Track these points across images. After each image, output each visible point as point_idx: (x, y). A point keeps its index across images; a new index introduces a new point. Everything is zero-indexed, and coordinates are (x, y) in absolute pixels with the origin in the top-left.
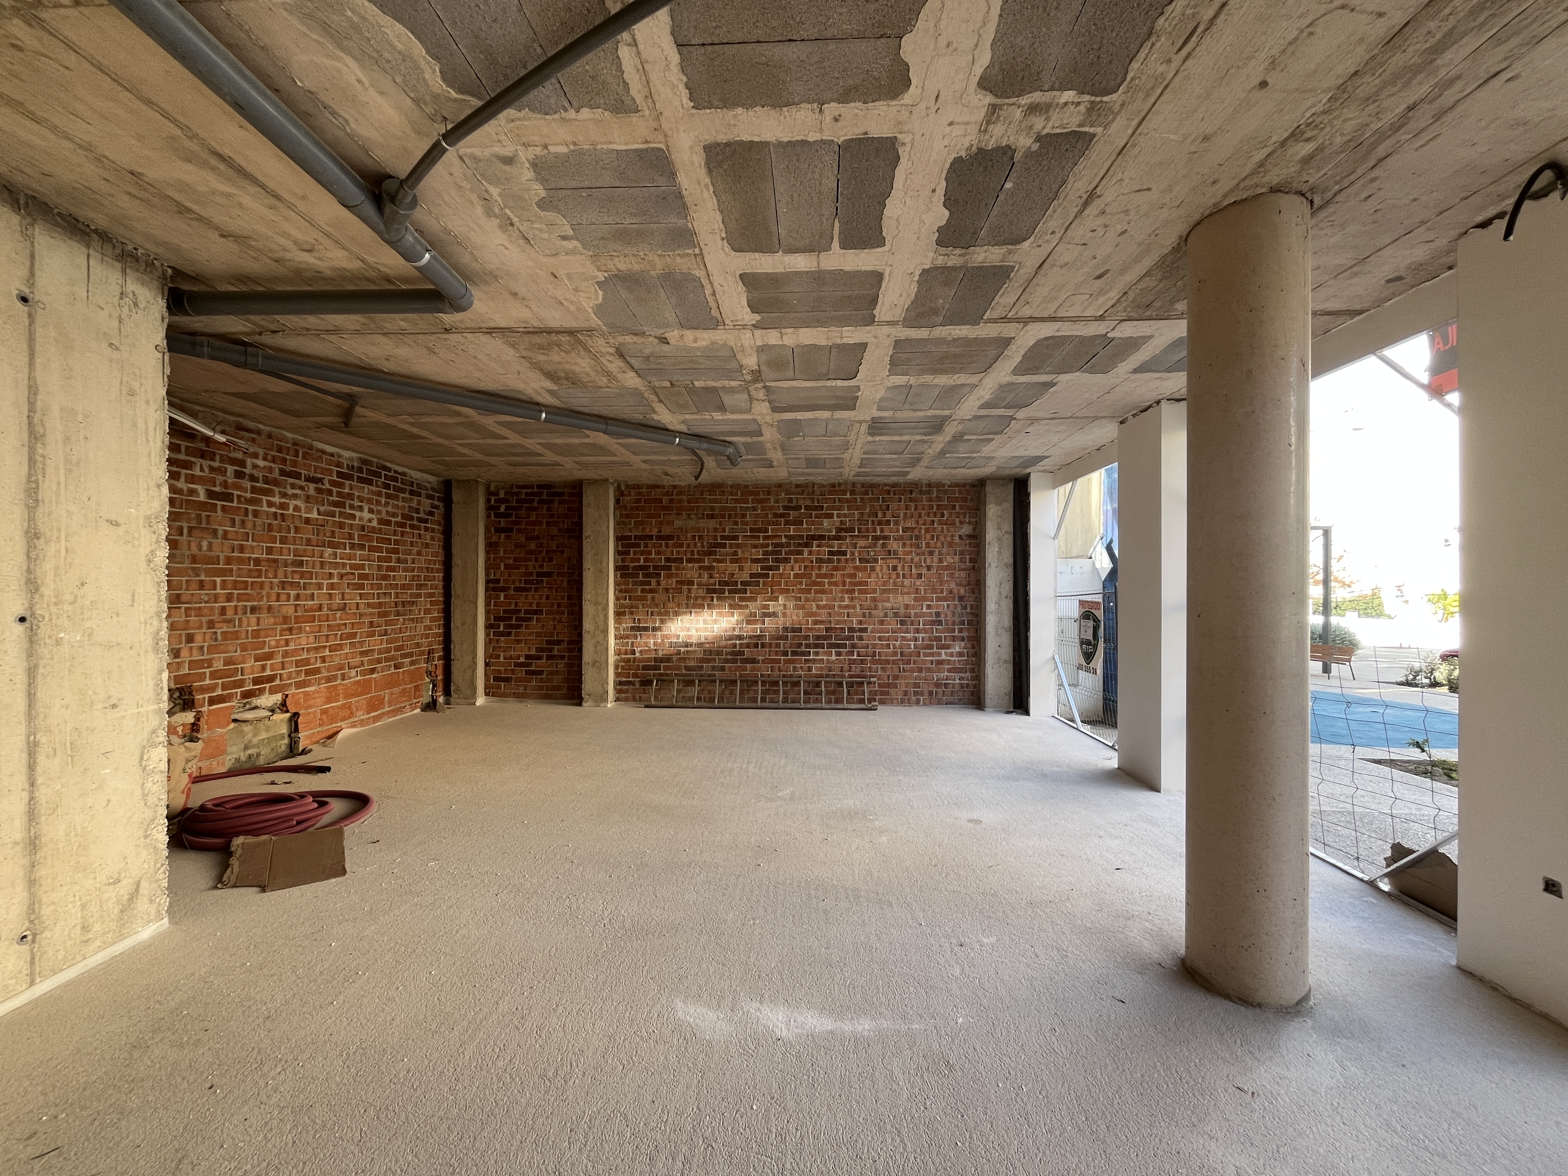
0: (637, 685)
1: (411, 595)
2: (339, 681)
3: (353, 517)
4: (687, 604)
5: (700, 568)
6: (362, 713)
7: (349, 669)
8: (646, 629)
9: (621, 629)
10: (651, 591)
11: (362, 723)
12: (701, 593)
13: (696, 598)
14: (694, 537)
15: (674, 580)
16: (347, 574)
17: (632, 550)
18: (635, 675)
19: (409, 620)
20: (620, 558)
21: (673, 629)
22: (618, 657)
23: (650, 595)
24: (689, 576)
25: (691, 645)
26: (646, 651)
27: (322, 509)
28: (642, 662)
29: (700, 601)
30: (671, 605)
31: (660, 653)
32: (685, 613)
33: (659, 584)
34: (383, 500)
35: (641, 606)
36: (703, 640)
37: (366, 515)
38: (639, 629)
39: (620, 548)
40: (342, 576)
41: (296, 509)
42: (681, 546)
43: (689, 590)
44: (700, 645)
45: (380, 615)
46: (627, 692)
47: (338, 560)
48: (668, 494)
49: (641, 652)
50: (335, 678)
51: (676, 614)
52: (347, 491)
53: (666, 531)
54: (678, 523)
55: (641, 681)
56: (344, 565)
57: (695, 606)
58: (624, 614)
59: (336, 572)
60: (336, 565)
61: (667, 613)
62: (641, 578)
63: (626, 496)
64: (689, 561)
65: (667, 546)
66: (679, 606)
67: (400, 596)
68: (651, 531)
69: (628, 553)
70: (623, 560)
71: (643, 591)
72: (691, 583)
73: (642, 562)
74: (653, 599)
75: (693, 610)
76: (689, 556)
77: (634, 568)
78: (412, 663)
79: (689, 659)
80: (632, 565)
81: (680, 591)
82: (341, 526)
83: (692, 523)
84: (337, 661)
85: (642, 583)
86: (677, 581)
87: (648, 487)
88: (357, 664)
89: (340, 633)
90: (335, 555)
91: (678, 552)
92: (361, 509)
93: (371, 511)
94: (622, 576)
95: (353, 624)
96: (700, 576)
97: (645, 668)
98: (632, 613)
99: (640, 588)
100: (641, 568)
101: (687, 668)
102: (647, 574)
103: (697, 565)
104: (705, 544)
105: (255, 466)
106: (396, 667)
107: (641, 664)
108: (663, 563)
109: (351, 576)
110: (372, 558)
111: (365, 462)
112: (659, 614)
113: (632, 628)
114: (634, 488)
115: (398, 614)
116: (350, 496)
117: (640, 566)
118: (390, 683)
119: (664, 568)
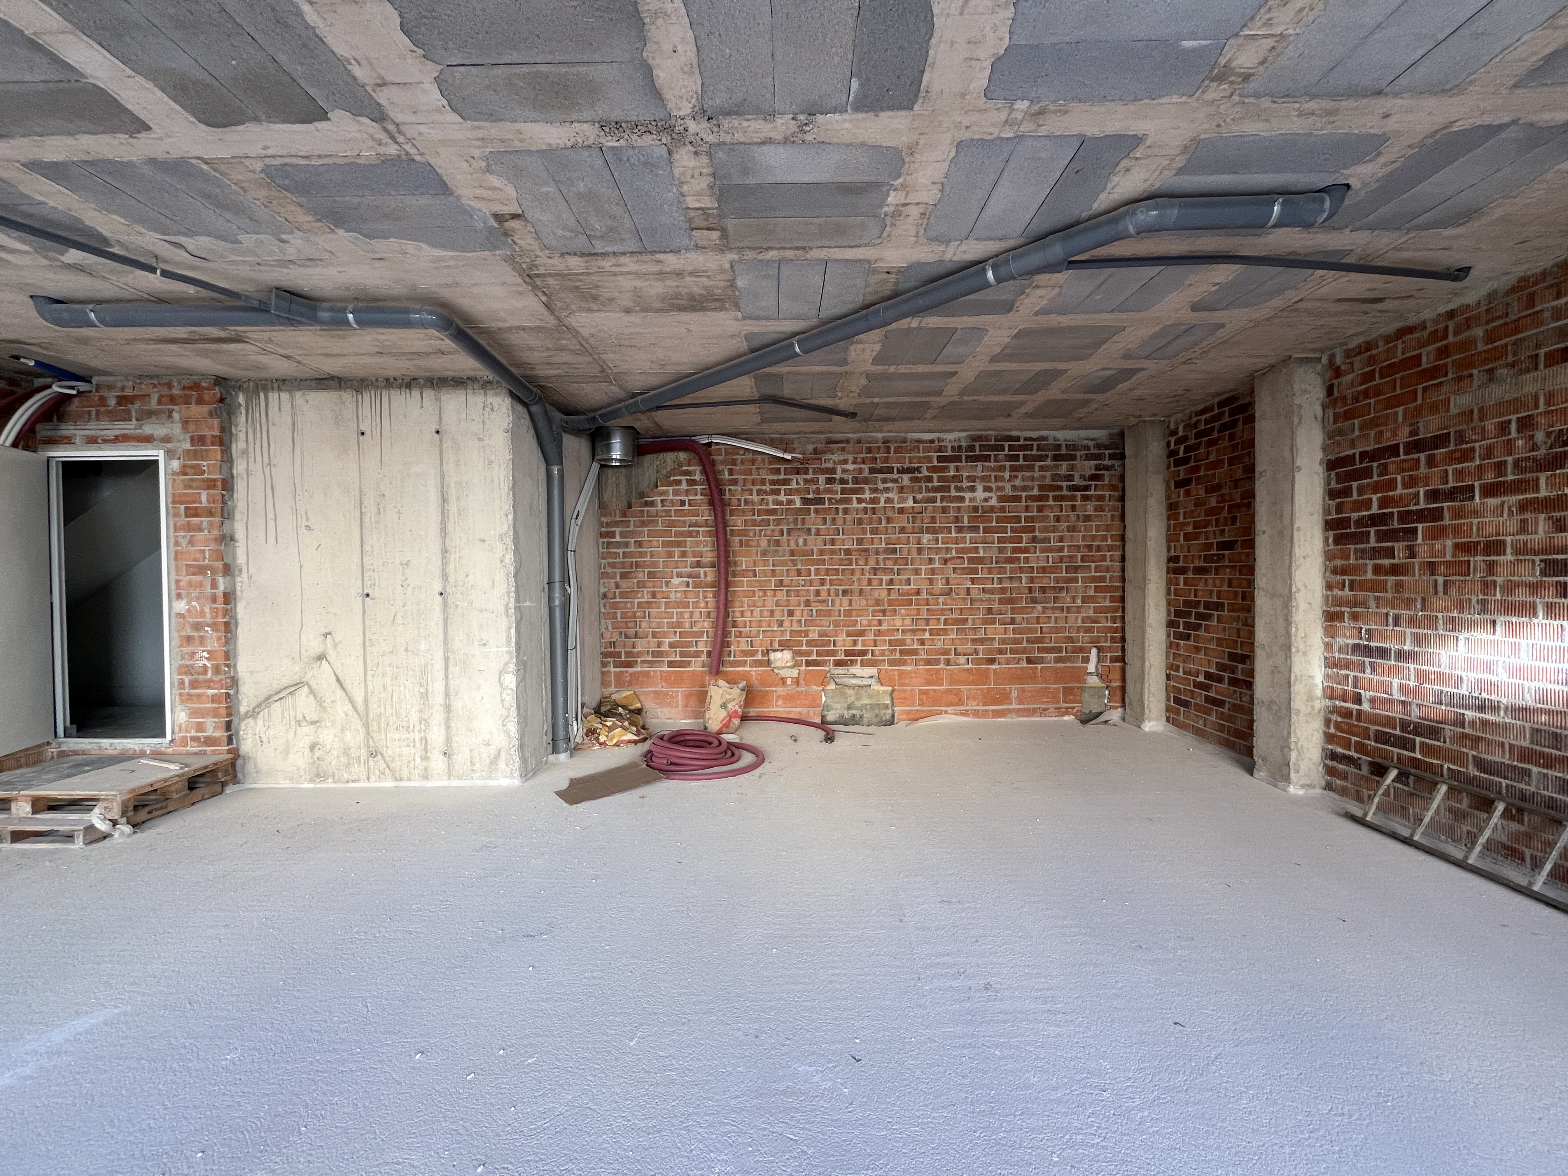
0: (1365, 770)
1: (1057, 580)
2: (942, 666)
3: (962, 499)
4: (1483, 603)
5: (1523, 507)
6: (975, 703)
7: (956, 655)
8: (1383, 653)
9: (1336, 648)
10: (1395, 570)
11: (976, 714)
12: (1530, 573)
13: (1510, 588)
14: (1504, 428)
15: (1449, 543)
16: (953, 558)
17: (1355, 484)
18: (1361, 748)
19: (1053, 608)
20: (1333, 503)
21: (1444, 660)
22: (1328, 703)
23: (1392, 579)
24: (1489, 530)
25: (1495, 708)
26: (1384, 701)
27: (919, 497)
28: (1375, 723)
29: (1521, 596)
30: (1440, 602)
31: (1415, 714)
32: (1473, 625)
33: (1412, 553)
34: (1007, 475)
35: (1372, 603)
36: (1529, 701)
37: (980, 494)
38: (1368, 651)
39: (1333, 485)
40: (945, 561)
41: (888, 501)
42: (1467, 456)
43: (1491, 568)
44: (1522, 711)
45: (1001, 601)
46: (1344, 776)
47: (940, 545)
48: (1435, 336)
49: (1372, 700)
50: (937, 662)
51: (1454, 625)
52: (952, 473)
53: (1429, 426)
54: (1460, 402)
55: (1371, 764)
56: (948, 550)
57: (1510, 608)
58: (1339, 616)
59: (937, 557)
60: (938, 550)
61: (1432, 622)
62: (1373, 543)
63: (1346, 373)
64: (1490, 491)
65: (1431, 462)
66: (1461, 606)
67: (1035, 580)
68: (1394, 434)
69: (1347, 492)
70: (1339, 508)
71: (1377, 570)
72: (1495, 547)
73: (1375, 509)
74: (1399, 586)
75: (1501, 619)
76: (1490, 477)
77: (1359, 522)
78: (1058, 660)
79: (1489, 742)
80: (1355, 516)
81: (1464, 569)
82: (944, 510)
83: (1498, 393)
84: (939, 645)
85: (1376, 553)
86: (1457, 546)
87: (1388, 339)
88: (968, 651)
89: (943, 618)
90: (937, 540)
91: (1459, 474)
92: (972, 489)
93: (987, 489)
94: (1337, 540)
95: (961, 609)
96: (1523, 528)
97: (1381, 737)
98: (1355, 617)
99: (1370, 563)
100: (1374, 520)
101: (1481, 764)
102: (1385, 533)
103: (1513, 499)
104: (1540, 436)
105: (844, 471)
106: (1029, 661)
107: (1374, 728)
108: (1422, 505)
109: (959, 561)
110: (989, 540)
111: (979, 438)
112: (1413, 621)
113: (1356, 648)
114: (1360, 353)
115: (1034, 601)
116: (957, 478)
117: (1372, 517)
118: (1019, 678)
119: (1421, 516)
